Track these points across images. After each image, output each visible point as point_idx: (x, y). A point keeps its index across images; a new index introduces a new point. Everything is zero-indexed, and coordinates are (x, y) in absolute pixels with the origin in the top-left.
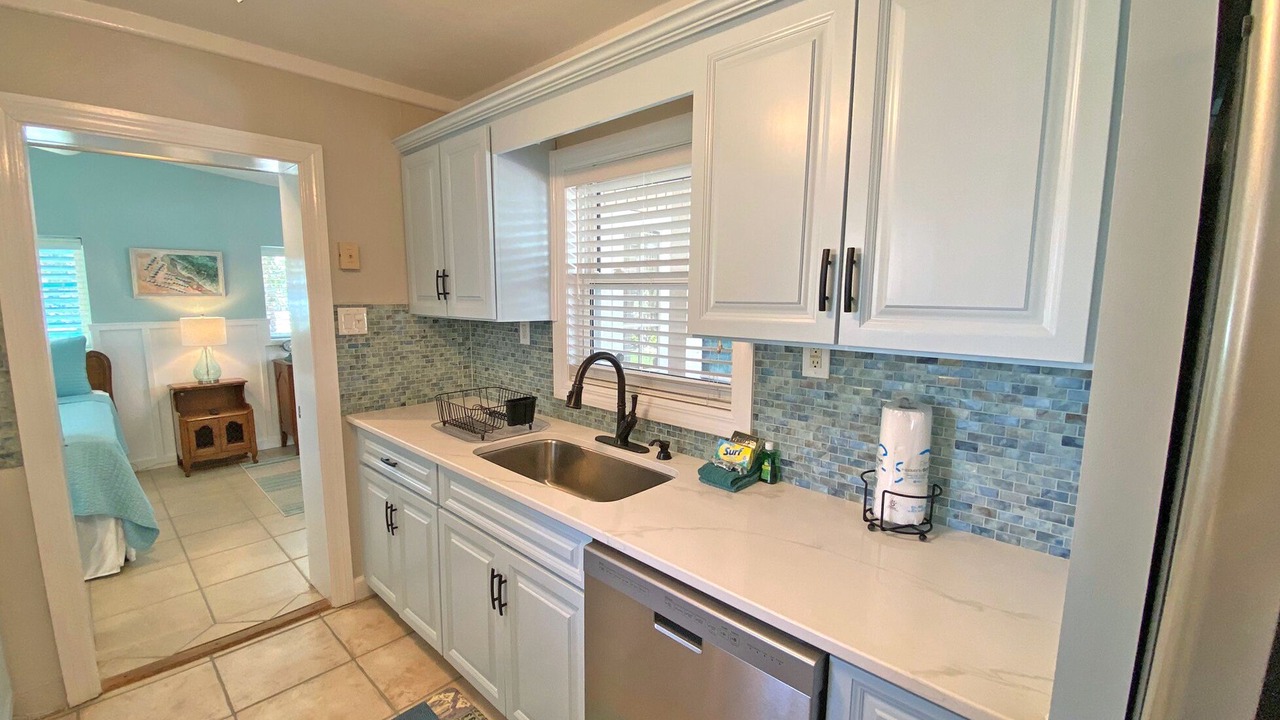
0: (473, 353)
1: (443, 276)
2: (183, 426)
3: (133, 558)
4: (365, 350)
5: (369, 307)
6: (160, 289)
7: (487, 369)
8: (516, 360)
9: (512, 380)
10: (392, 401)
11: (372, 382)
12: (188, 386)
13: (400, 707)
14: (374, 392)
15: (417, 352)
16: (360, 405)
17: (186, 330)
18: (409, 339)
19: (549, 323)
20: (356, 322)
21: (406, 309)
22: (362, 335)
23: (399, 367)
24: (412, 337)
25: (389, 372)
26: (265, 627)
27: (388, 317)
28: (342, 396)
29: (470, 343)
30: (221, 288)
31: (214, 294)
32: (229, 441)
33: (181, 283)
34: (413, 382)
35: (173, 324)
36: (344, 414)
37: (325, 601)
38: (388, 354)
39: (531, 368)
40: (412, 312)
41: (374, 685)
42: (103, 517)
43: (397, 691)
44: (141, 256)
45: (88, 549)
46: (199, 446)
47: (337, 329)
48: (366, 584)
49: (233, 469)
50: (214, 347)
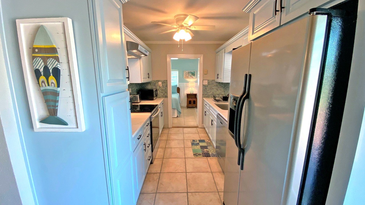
0: (226, 89)
2: (187, 100)
3: (178, 116)
4: (207, 87)
5: (208, 80)
6: (188, 77)
10: (210, 96)
11: (207, 93)
12: (189, 94)
13: (201, 139)
15: (215, 88)
16: (205, 96)
17: (190, 84)
20: (206, 83)
21: (214, 81)
22: (207, 85)
23: (212, 91)
24: (215, 85)
25: (210, 91)
27: (211, 82)
28: (203, 94)
29: (226, 87)
30: (195, 78)
32: (193, 104)
33: (190, 76)
35: (188, 83)
36: (203, 97)
37: (198, 126)
38: (210, 88)
41: (199, 136)
42: (176, 109)
44: (185, 72)
45: (173, 113)
46: (189, 104)
47: (203, 84)
48: (203, 126)
49: (193, 109)
50: (193, 87)
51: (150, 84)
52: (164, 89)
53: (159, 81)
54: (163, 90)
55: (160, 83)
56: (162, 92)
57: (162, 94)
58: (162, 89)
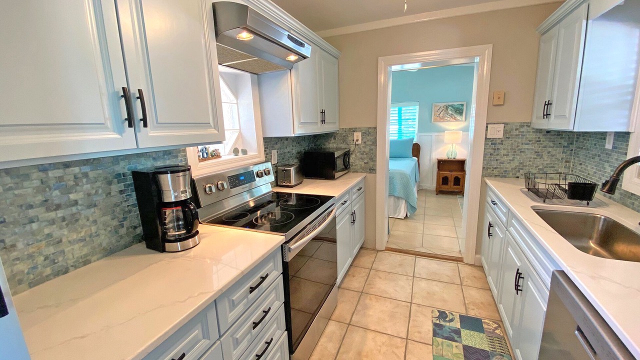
0: (575, 153)
1: (548, 104)
2: (439, 175)
3: (408, 216)
4: (500, 146)
5: (506, 124)
6: (442, 119)
7: (581, 164)
8: (601, 159)
9: (595, 173)
10: (511, 174)
11: (501, 163)
12: (444, 159)
13: (469, 313)
14: (501, 168)
15: (532, 149)
16: (493, 173)
17: (447, 137)
18: (528, 142)
19: (628, 133)
20: (497, 132)
21: (529, 125)
22: (499, 139)
23: (518, 157)
24: (530, 141)
25: (512, 159)
26: (435, 256)
27: (516, 130)
28: (484, 168)
29: (573, 147)
30: (464, 119)
31: (461, 121)
32: (454, 185)
33: (449, 116)
34: (526, 166)
35: (442, 134)
36: (483, 176)
37: (462, 258)
38: (513, 149)
39: (610, 166)
40: (532, 126)
41: (464, 299)
42: (402, 198)
43: (473, 307)
44: (436, 106)
45: (396, 208)
46: (443, 184)
47: (486, 135)
48: (480, 260)
49: (454, 197)
50: (457, 144)
51: (335, 139)
52: (367, 150)
53: (354, 130)
54: (364, 152)
55: (358, 136)
56: (361, 158)
57: (361, 163)
58: (363, 150)
